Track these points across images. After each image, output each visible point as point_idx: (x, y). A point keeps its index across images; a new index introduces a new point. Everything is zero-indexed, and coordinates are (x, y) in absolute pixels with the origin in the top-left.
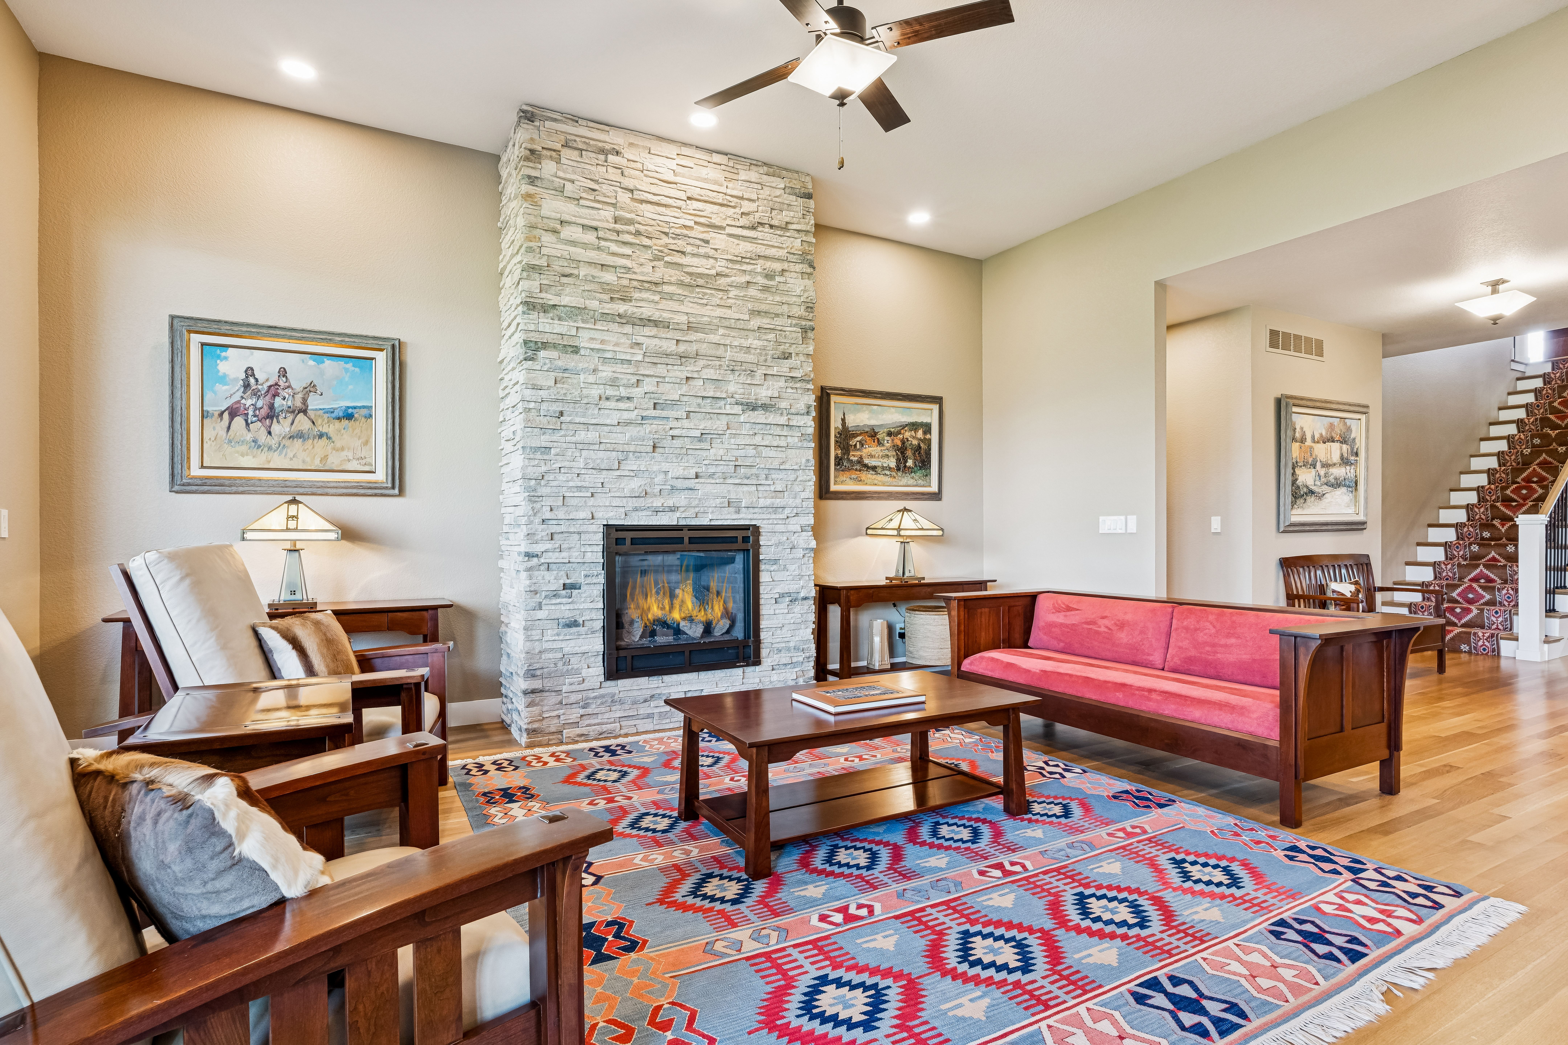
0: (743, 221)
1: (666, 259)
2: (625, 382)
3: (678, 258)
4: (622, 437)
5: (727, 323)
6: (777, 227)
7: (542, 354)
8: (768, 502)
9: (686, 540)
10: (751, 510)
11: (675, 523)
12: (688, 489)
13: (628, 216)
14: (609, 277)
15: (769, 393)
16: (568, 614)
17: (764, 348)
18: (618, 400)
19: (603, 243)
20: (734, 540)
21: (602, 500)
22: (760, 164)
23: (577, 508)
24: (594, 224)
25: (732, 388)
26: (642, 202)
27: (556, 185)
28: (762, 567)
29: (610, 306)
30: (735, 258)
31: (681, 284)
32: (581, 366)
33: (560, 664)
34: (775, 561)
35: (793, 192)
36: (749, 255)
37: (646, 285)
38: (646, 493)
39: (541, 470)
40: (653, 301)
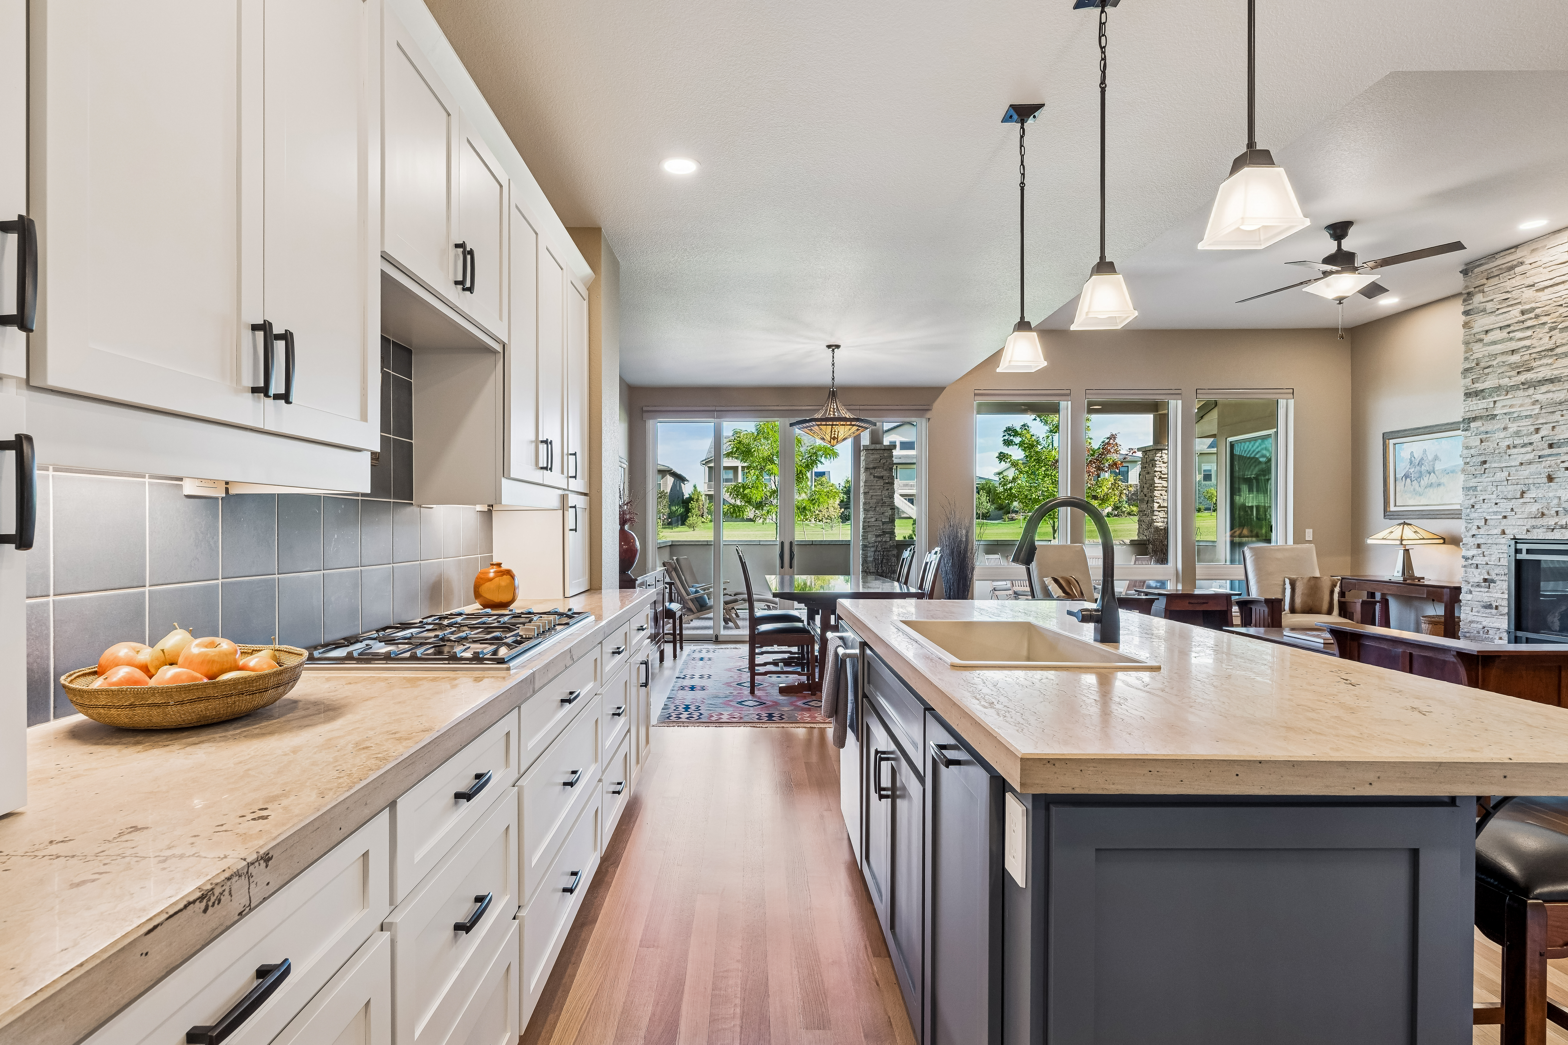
1: (1560, 327)
2: (1525, 432)
4: (1524, 473)
7: (1472, 425)
13: (1528, 306)
14: (1515, 358)
16: (1486, 599)
18: (1522, 447)
19: (1511, 335)
21: (1511, 520)
23: (1495, 527)
24: (1506, 323)
26: (1543, 289)
27: (1482, 308)
29: (1517, 378)
32: (1496, 427)
33: (1481, 633)
37: (1543, 353)
38: (1543, 514)
39: (1472, 502)
40: (1547, 365)
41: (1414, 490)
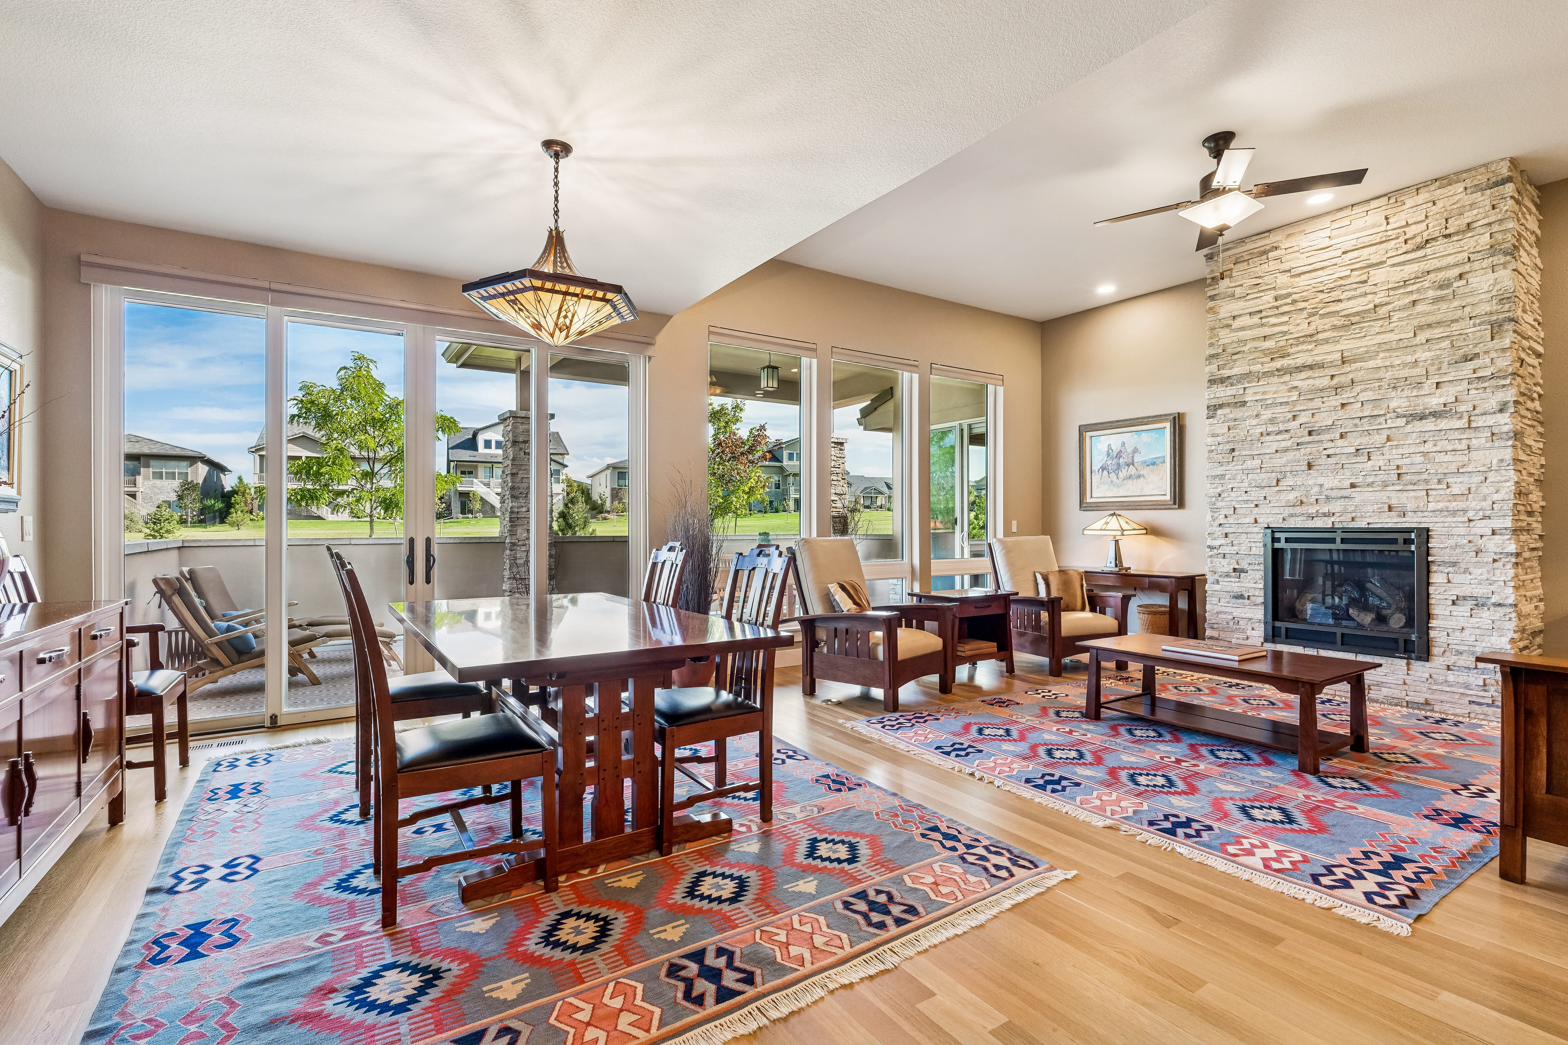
0: (1410, 246)
1: (1320, 312)
2: (1282, 419)
3: (1333, 308)
4: (1280, 461)
5: (1388, 347)
6: (1457, 233)
7: (1219, 412)
8: (1440, 506)
9: (1338, 540)
10: (1420, 514)
11: (1330, 526)
12: (1341, 497)
13: (1284, 292)
14: (1269, 344)
15: (1442, 400)
16: (1236, 589)
17: (1438, 357)
18: (1277, 434)
19: (1264, 320)
20: (1394, 541)
21: (1264, 509)
22: (1429, 183)
23: (1245, 516)
24: (1257, 309)
25: (1393, 404)
26: (1299, 275)
27: (1229, 293)
28: (1434, 568)
29: (1270, 365)
30: (1397, 285)
31: (1335, 328)
32: (1246, 414)
33: (1231, 623)
34: (1454, 564)
35: (1478, 188)
36: (1413, 276)
37: (1301, 339)
38: (1302, 503)
39: (1219, 490)
40: (1307, 351)
41: (1112, 482)
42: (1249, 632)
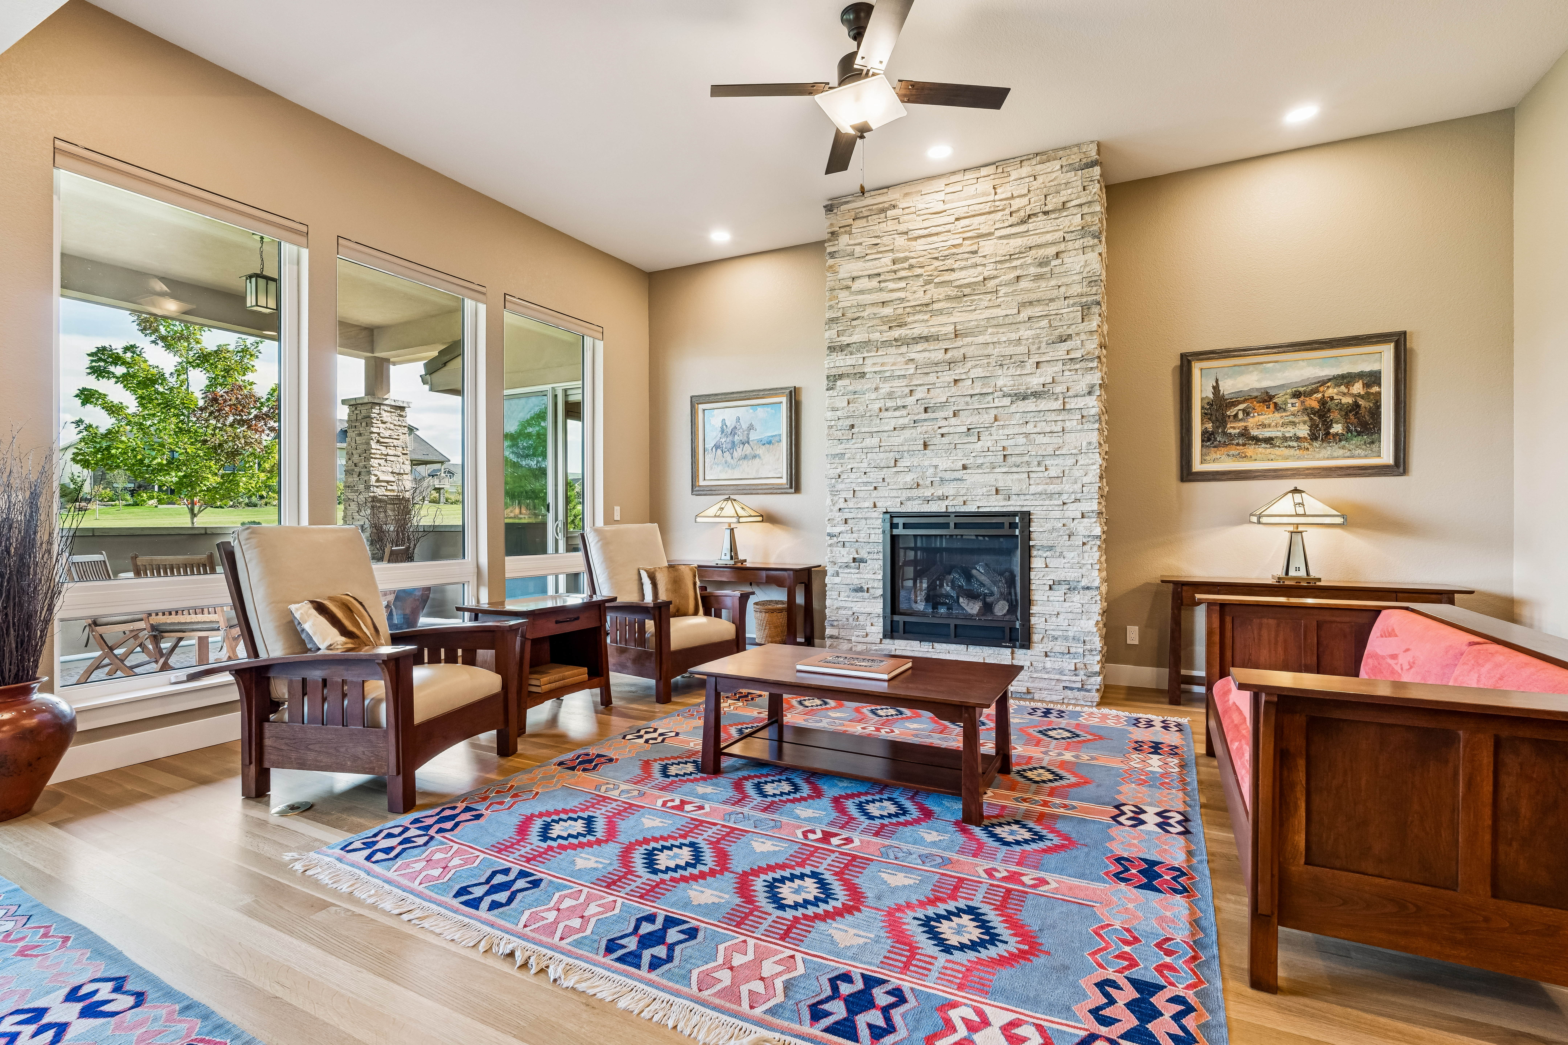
0: (1015, 219)
1: (935, 281)
2: (899, 394)
3: (947, 277)
4: (898, 439)
5: (995, 322)
6: (1053, 211)
7: (839, 383)
8: (1040, 488)
9: (952, 525)
10: (1022, 497)
11: (944, 510)
12: (955, 480)
13: (902, 255)
14: (888, 311)
15: (1042, 380)
16: (856, 582)
17: (1038, 336)
18: (895, 410)
19: (883, 285)
20: (1000, 526)
21: (883, 492)
22: (1031, 156)
23: (864, 499)
24: (876, 271)
25: (1000, 383)
26: (916, 238)
27: (849, 252)
28: (1034, 553)
29: (888, 334)
30: (1003, 258)
31: (949, 298)
32: (866, 387)
33: (851, 619)
34: (1051, 548)
35: (1072, 168)
36: (1017, 250)
37: (918, 308)
38: (918, 485)
39: (839, 471)
40: (923, 321)
41: (726, 462)
42: (869, 629)
